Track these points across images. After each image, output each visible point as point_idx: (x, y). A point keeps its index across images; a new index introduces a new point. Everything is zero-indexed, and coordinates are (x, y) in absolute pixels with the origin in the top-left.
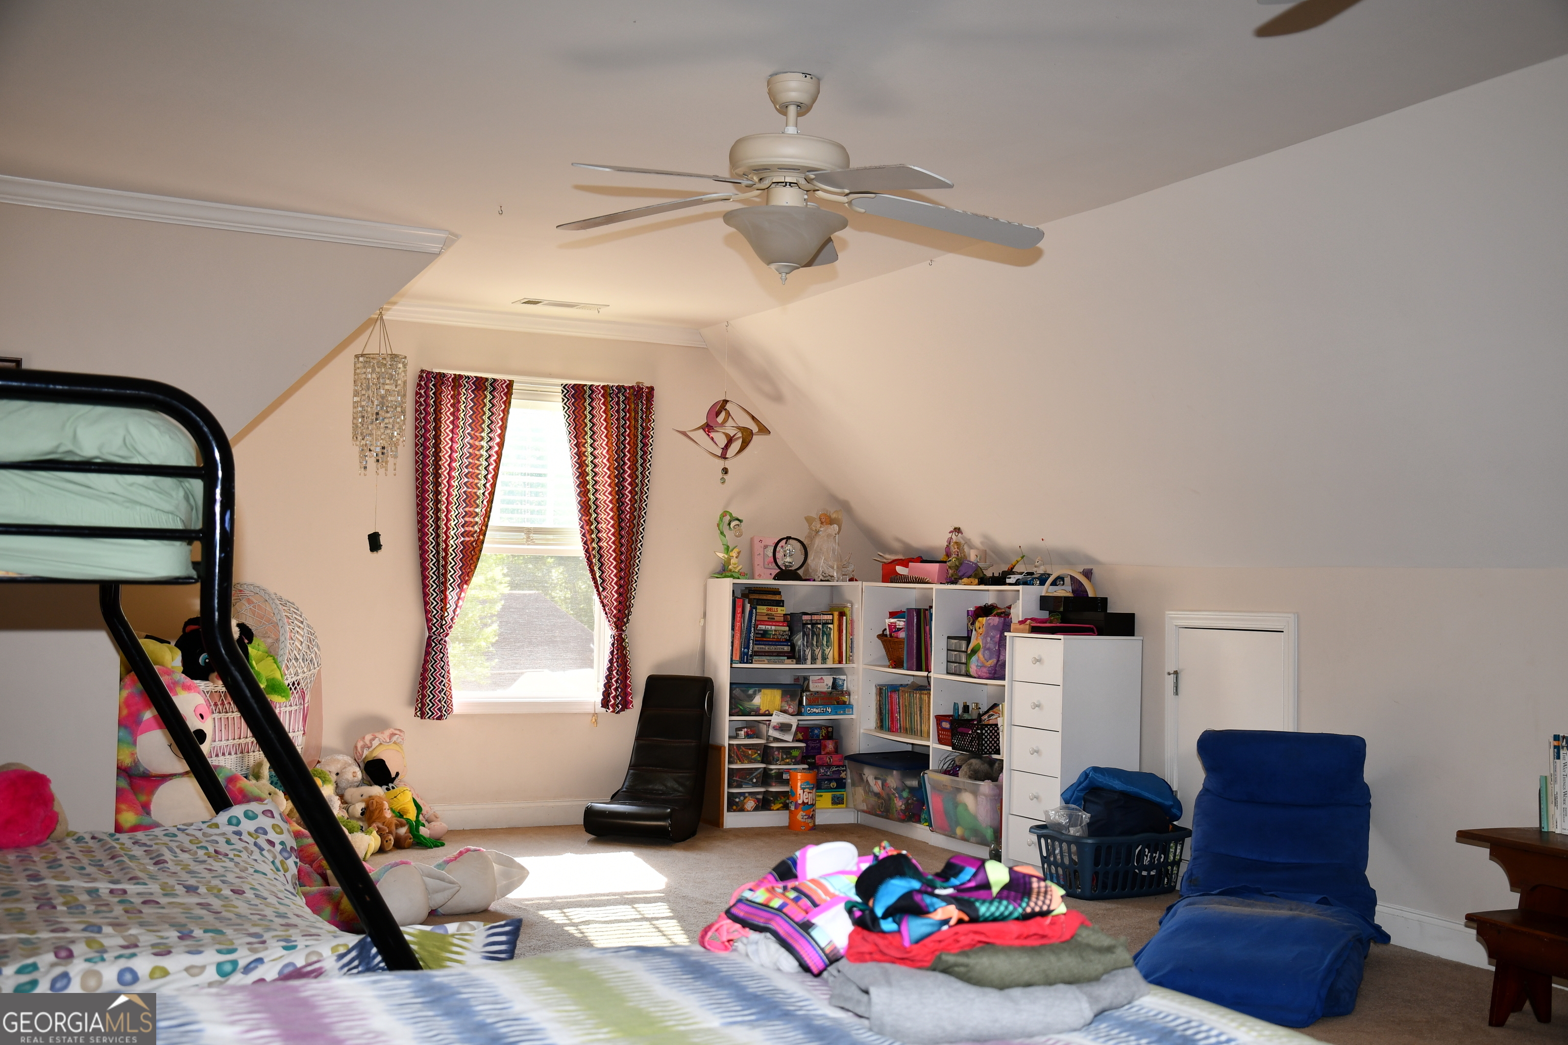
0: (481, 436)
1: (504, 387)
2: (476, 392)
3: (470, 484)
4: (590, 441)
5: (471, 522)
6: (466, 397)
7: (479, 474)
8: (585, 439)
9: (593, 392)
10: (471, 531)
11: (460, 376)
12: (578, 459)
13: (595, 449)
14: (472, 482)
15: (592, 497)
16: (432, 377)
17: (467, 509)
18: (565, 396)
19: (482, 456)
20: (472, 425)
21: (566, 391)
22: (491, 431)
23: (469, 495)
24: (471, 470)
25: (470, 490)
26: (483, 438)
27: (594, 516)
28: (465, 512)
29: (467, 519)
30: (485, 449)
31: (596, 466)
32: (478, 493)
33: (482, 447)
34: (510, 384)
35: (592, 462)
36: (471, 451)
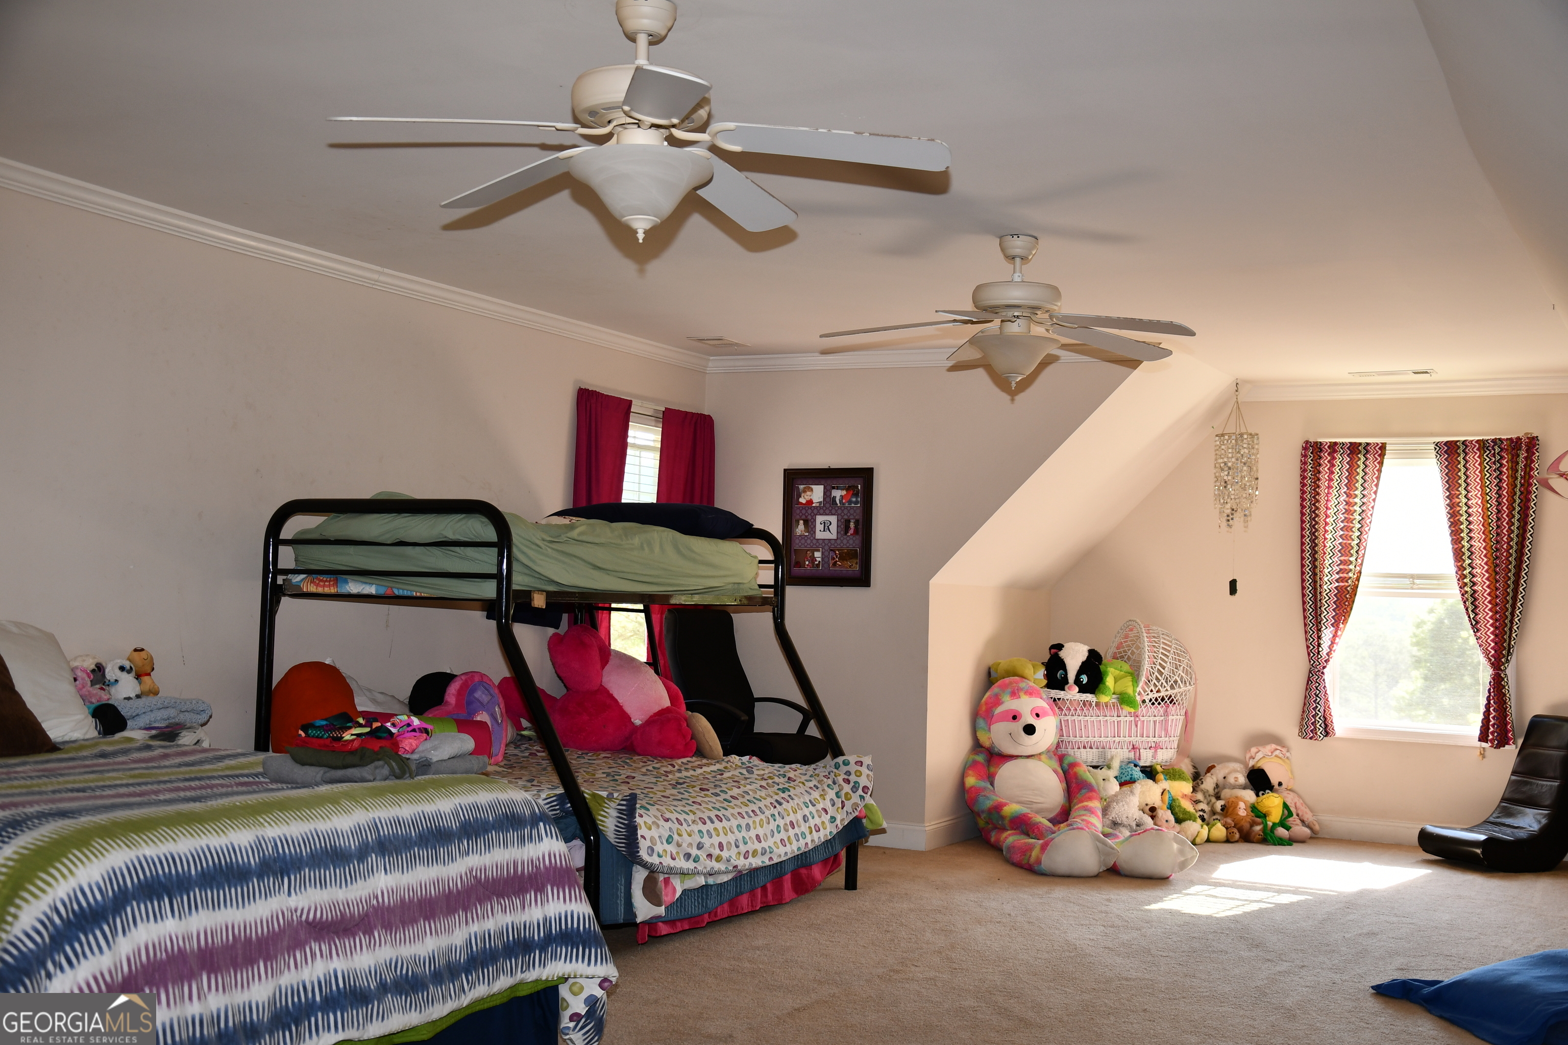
0: (1355, 494)
1: (1378, 450)
2: (1351, 456)
3: (1345, 537)
4: (1464, 492)
5: (1346, 570)
6: (1341, 461)
7: (1353, 527)
8: (1459, 491)
9: (1467, 446)
10: (1346, 577)
11: (1336, 443)
12: (1451, 510)
13: (1468, 500)
14: (1347, 535)
15: (1466, 544)
16: (1310, 446)
17: (1342, 558)
18: (1437, 452)
19: (1355, 511)
20: (1348, 485)
21: (1438, 448)
22: (1365, 489)
23: (1344, 546)
24: (1346, 524)
25: (1345, 542)
26: (1356, 496)
27: (1468, 561)
28: (1340, 560)
29: (1341, 567)
30: (1359, 505)
31: (1470, 515)
32: (1352, 544)
33: (1356, 503)
34: (1383, 447)
35: (1466, 512)
36: (1346, 507)
